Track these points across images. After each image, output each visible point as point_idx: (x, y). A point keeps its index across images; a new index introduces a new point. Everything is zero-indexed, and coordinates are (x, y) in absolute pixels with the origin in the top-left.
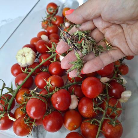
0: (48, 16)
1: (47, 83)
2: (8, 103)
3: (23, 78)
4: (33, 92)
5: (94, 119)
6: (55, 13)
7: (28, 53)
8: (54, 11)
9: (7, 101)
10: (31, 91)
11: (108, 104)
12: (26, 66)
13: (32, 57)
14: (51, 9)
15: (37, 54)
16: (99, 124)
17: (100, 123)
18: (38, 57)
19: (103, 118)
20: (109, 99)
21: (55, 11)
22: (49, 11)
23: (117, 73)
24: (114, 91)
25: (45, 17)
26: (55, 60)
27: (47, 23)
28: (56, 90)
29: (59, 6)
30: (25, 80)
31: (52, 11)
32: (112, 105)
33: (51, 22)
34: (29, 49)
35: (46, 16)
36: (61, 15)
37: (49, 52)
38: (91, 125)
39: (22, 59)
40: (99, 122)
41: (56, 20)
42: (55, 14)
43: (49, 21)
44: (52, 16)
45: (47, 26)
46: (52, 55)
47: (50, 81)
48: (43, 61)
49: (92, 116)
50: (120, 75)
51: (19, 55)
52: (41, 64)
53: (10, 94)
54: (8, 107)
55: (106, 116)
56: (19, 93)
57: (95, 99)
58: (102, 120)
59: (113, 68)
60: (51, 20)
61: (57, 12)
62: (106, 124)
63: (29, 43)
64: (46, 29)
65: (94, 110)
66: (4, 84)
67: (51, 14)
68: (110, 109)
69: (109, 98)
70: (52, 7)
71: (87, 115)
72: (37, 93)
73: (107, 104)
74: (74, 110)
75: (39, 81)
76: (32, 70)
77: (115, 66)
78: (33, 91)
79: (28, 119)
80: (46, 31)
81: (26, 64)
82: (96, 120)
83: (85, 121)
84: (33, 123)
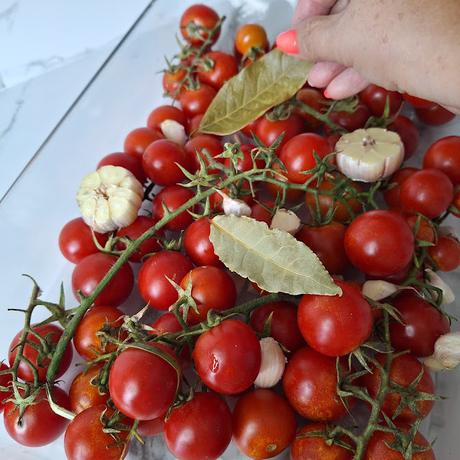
0: (185, 52)
1: (181, 293)
2: (49, 356)
3: (99, 272)
4: (133, 324)
5: (338, 429)
6: (208, 42)
7: (119, 186)
8: (205, 36)
9: (45, 349)
10: (127, 319)
11: (390, 376)
12: (109, 229)
13: (131, 202)
14: (197, 28)
15: (147, 185)
16: (354, 445)
17: (360, 442)
18: (150, 196)
19: (370, 428)
20: (394, 361)
21: (210, 33)
22: (190, 33)
23: (423, 267)
24: (410, 330)
25: (175, 57)
26: (206, 211)
27: (180, 79)
28: (210, 322)
29: (224, 18)
30: (105, 278)
31: (198, 35)
32: (403, 382)
33: (194, 75)
34: (122, 172)
35: (179, 51)
36: (229, 50)
37: (189, 185)
38: (326, 446)
39: (97, 206)
40: (356, 439)
41: (214, 68)
42: (209, 46)
43: (189, 70)
44: (199, 52)
45: (183, 89)
46: (199, 196)
47: (189, 287)
48: (168, 215)
49: (330, 416)
50: (432, 274)
51: (86, 193)
52: (159, 225)
53: (57, 323)
54: (50, 371)
56: (87, 322)
57: (344, 360)
58: (365, 434)
59: (411, 250)
60: (195, 67)
61: (216, 37)
62: (379, 448)
63: (120, 149)
64: (177, 98)
65: (338, 397)
66: (37, 290)
67: (196, 44)
68: (395, 396)
69: (391, 357)
70: (198, 22)
71: (314, 412)
72: (147, 328)
73: (385, 377)
74: (271, 389)
75: (151, 282)
76: (130, 246)
77: (416, 243)
78: (133, 319)
79: (116, 416)
80: (177, 105)
81: (111, 222)
82: (344, 431)
83: (308, 433)
84: (133, 432)
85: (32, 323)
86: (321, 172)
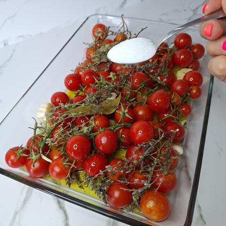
0: (96, 42)
6: (104, 37)
8: (102, 35)
14: (99, 33)
21: (105, 34)
22: (96, 34)
28: (101, 130)
31: (100, 35)
61: (107, 35)
70: (99, 30)
79: (67, 160)
84: (73, 165)
86: (143, 86)
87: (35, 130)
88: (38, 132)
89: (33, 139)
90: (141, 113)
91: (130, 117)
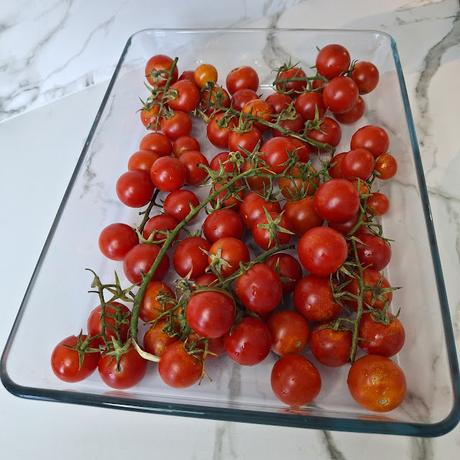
0: (154, 93)
1: (213, 258)
4: (184, 284)
5: (340, 319)
6: (170, 80)
8: (166, 77)
14: (158, 74)
16: (352, 326)
17: (355, 323)
19: (360, 313)
20: (364, 271)
21: (170, 73)
22: (155, 80)
27: (156, 113)
29: (176, 59)
31: (161, 78)
32: (371, 283)
33: (166, 106)
35: (149, 94)
38: (335, 331)
40: (352, 322)
43: (161, 104)
45: (161, 119)
49: (331, 315)
55: (365, 308)
58: (357, 317)
59: (358, 202)
60: (166, 99)
62: (367, 324)
63: (126, 169)
65: (334, 299)
67: (161, 84)
69: (362, 269)
70: (158, 68)
71: (321, 314)
78: (183, 281)
82: (344, 319)
83: (320, 328)
84: (206, 352)
85: (106, 301)
87: (101, 293)
88: (108, 296)
89: (101, 313)
90: (301, 216)
91: (289, 232)
